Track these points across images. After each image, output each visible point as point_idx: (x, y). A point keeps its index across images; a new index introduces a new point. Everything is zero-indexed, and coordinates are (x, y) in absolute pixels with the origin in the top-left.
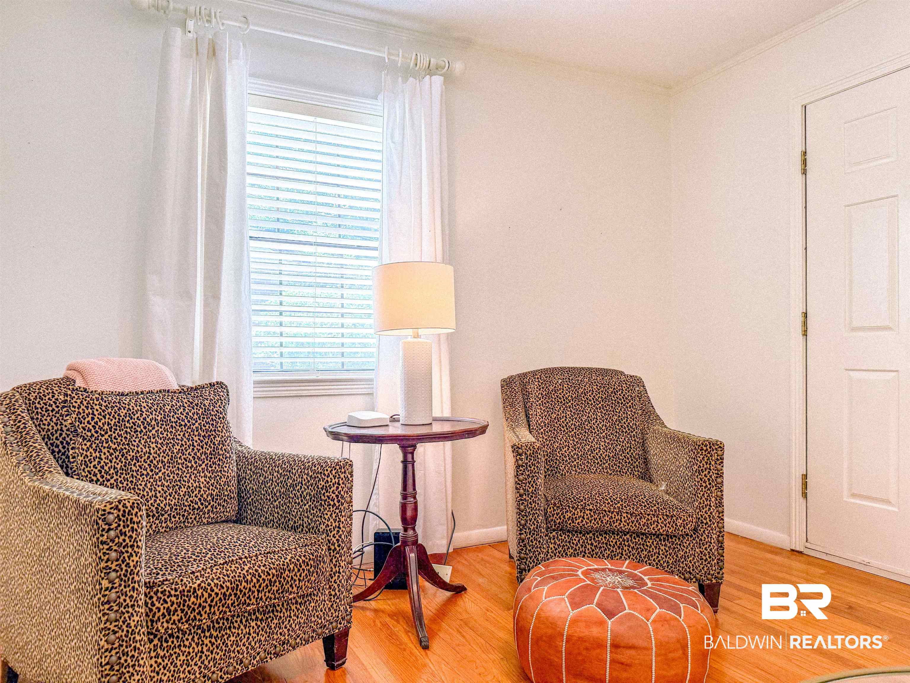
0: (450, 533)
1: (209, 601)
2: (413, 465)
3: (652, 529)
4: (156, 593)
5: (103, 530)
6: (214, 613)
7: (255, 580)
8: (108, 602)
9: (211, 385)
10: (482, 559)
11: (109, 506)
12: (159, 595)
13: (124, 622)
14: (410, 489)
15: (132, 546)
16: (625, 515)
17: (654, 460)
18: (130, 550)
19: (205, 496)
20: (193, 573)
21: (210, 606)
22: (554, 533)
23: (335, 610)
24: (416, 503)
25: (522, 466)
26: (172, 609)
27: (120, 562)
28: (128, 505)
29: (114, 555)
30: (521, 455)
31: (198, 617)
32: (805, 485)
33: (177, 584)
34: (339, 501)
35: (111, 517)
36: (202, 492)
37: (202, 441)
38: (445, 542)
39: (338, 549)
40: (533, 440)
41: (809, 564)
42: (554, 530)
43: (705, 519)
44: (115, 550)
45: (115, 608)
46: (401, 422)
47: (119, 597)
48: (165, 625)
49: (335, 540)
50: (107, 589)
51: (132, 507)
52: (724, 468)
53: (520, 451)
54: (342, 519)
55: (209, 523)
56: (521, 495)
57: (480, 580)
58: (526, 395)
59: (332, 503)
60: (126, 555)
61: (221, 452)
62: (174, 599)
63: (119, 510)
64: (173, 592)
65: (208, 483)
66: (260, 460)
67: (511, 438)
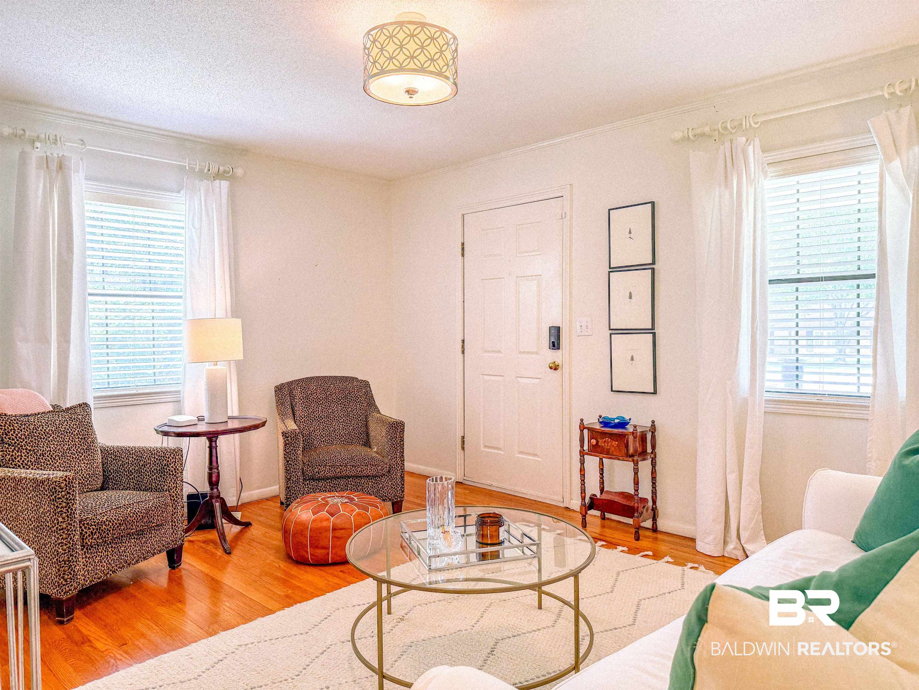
0: (239, 493)
1: (112, 527)
2: (216, 449)
3: (365, 473)
4: (84, 524)
5: (59, 492)
6: (115, 534)
7: (135, 516)
8: (62, 529)
9: (80, 405)
10: (262, 508)
11: (61, 479)
12: (85, 525)
13: (70, 539)
14: (214, 464)
15: (74, 499)
16: (349, 467)
17: (372, 434)
18: (72, 501)
19: (85, 475)
20: (101, 514)
21: (113, 530)
22: (308, 482)
23: (175, 534)
24: (218, 473)
25: (288, 444)
26: (94, 532)
27: (67, 508)
28: (71, 478)
29: (64, 504)
30: (288, 437)
31: (107, 536)
32: (463, 442)
33: (94, 519)
34: (175, 472)
35: (63, 485)
36: (83, 473)
37: (80, 442)
38: (235, 499)
39: (176, 499)
40: (296, 428)
41: (465, 489)
42: (308, 480)
43: (394, 465)
44: (65, 502)
45: (66, 532)
46: (206, 421)
47: (67, 526)
48: (90, 540)
49: (174, 494)
50: (61, 522)
51: (73, 479)
52: (404, 436)
53: (287, 435)
54: (178, 482)
55: (87, 491)
56: (288, 462)
57: (261, 519)
58: (292, 397)
59: (171, 473)
60: (70, 504)
61: (92, 448)
62: (94, 527)
63: (66, 481)
64: (93, 524)
65: (86, 467)
66: (118, 451)
67: (281, 428)
